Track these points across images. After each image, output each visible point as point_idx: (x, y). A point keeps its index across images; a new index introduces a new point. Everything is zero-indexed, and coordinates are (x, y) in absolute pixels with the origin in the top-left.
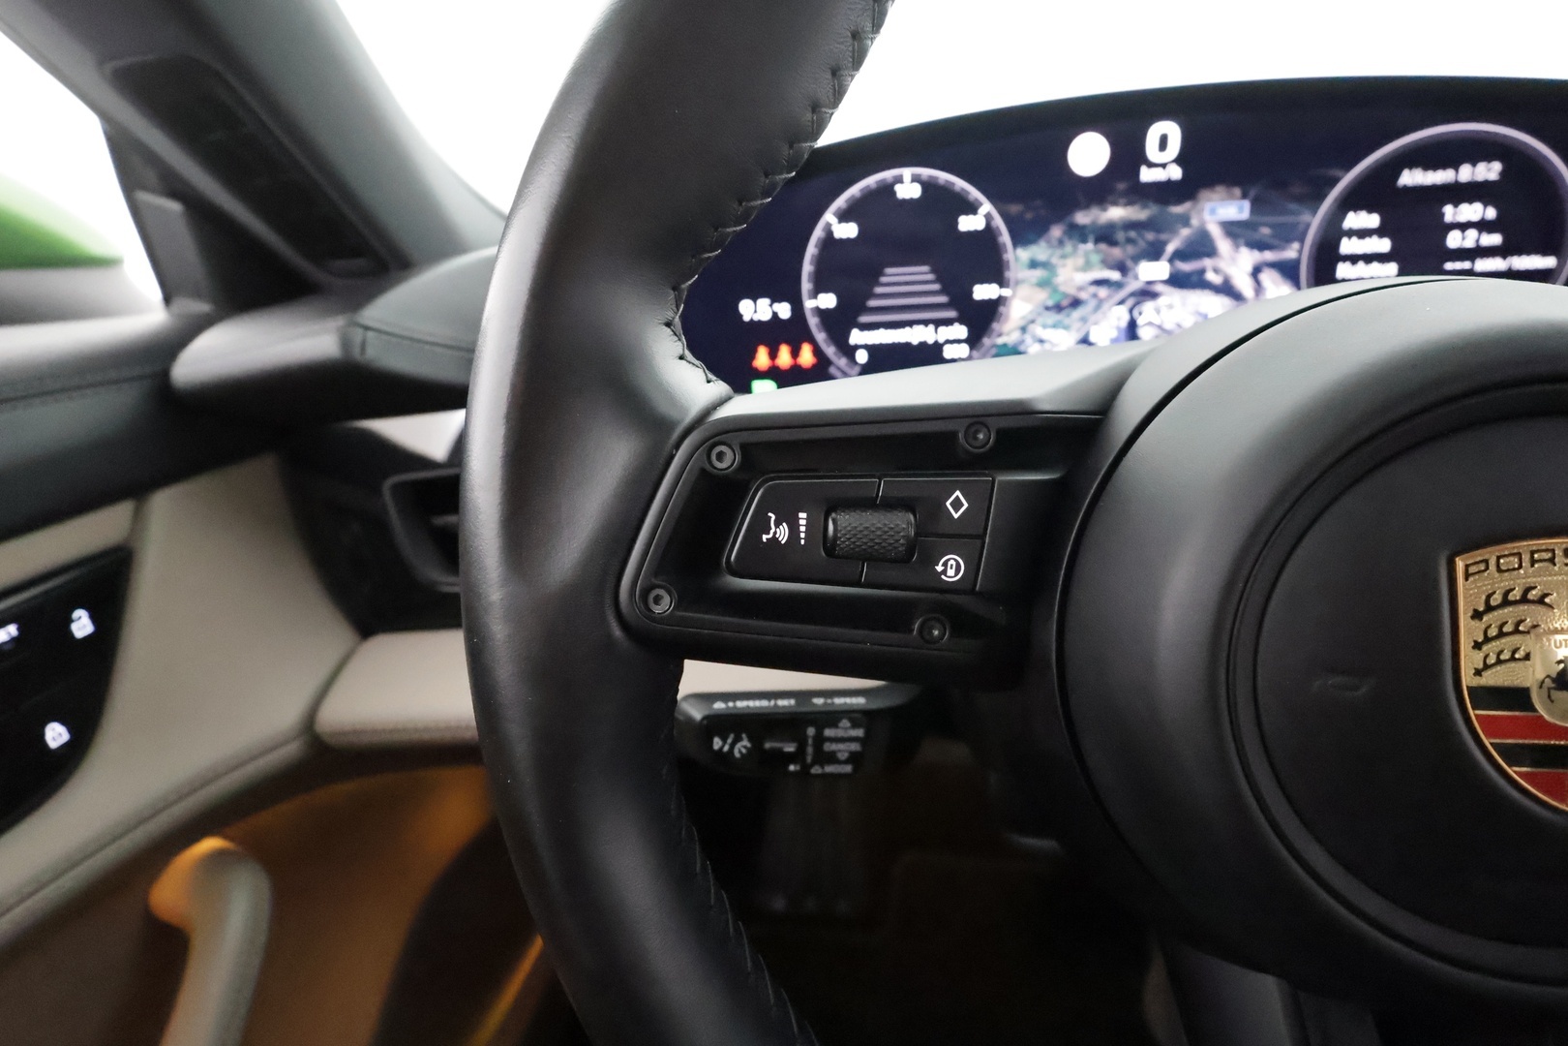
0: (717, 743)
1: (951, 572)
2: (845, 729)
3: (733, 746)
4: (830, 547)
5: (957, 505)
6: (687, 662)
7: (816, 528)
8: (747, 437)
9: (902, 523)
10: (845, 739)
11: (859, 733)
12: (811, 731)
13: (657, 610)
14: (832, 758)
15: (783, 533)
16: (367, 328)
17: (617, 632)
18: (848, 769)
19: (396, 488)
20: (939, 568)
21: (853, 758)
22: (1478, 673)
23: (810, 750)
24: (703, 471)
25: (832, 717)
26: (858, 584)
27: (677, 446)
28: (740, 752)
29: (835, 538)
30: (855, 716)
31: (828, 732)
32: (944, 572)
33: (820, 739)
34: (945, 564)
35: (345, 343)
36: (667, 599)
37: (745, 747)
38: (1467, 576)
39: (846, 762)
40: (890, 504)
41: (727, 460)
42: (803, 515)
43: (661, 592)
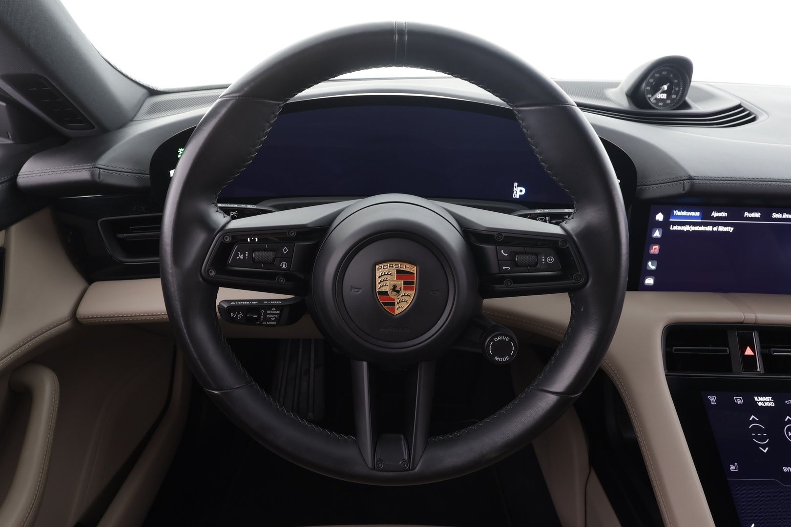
0: (232, 315)
1: (284, 266)
2: (273, 311)
3: (237, 316)
4: (254, 260)
5: (285, 250)
6: (220, 288)
7: (250, 255)
8: (233, 234)
9: (271, 255)
10: (273, 314)
11: (279, 312)
12: (263, 311)
13: (211, 274)
14: (269, 319)
15: (242, 257)
16: (100, 168)
17: (201, 280)
18: (275, 323)
19: (102, 222)
20: (281, 265)
21: (276, 320)
22: (379, 288)
23: (262, 317)
24: (222, 242)
25: (270, 307)
26: (261, 269)
27: (216, 236)
28: (239, 317)
29: (255, 258)
30: (277, 307)
31: (268, 312)
32: (282, 266)
33: (265, 314)
34: (282, 264)
35: (92, 174)
36: (213, 272)
37: (241, 316)
38: (378, 269)
39: (274, 321)
40: (268, 250)
41: (228, 239)
42: (247, 253)
43: (212, 270)
